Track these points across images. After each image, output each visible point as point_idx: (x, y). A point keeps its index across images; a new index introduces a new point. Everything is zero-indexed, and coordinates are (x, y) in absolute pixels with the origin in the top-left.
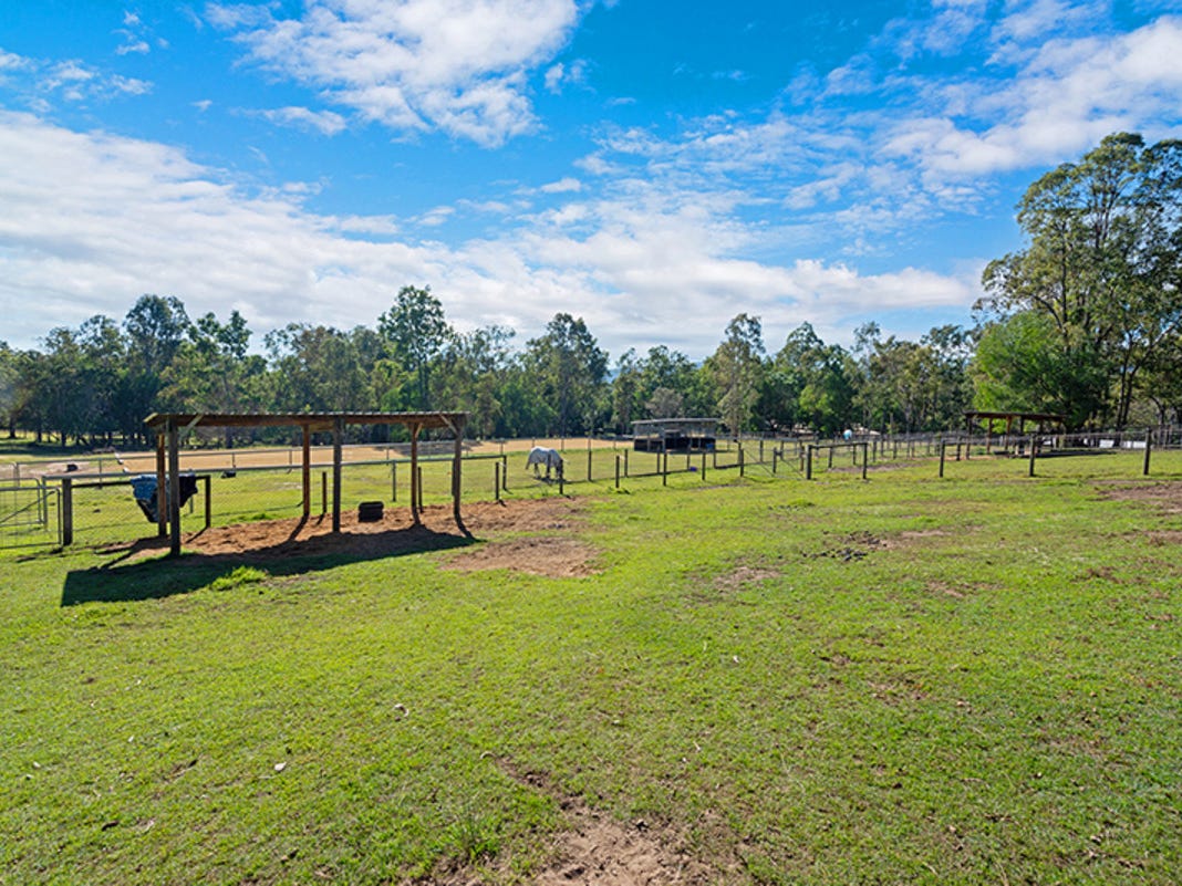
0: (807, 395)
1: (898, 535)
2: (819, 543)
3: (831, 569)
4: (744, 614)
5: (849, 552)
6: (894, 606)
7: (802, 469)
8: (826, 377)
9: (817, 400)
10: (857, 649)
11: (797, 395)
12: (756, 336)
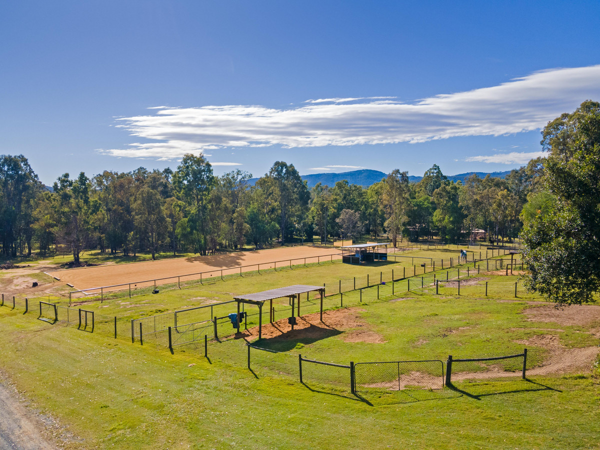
0: (437, 215)
1: (457, 329)
2: (438, 332)
3: (440, 340)
4: (424, 350)
5: (445, 334)
6: (449, 348)
7: (435, 285)
8: (449, 204)
9: (444, 219)
10: (442, 354)
11: (431, 214)
12: (406, 183)
